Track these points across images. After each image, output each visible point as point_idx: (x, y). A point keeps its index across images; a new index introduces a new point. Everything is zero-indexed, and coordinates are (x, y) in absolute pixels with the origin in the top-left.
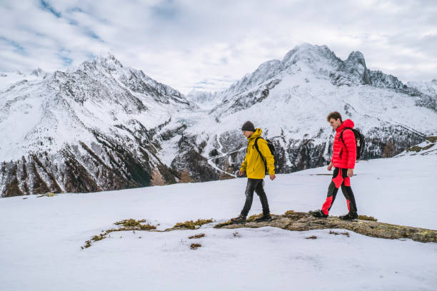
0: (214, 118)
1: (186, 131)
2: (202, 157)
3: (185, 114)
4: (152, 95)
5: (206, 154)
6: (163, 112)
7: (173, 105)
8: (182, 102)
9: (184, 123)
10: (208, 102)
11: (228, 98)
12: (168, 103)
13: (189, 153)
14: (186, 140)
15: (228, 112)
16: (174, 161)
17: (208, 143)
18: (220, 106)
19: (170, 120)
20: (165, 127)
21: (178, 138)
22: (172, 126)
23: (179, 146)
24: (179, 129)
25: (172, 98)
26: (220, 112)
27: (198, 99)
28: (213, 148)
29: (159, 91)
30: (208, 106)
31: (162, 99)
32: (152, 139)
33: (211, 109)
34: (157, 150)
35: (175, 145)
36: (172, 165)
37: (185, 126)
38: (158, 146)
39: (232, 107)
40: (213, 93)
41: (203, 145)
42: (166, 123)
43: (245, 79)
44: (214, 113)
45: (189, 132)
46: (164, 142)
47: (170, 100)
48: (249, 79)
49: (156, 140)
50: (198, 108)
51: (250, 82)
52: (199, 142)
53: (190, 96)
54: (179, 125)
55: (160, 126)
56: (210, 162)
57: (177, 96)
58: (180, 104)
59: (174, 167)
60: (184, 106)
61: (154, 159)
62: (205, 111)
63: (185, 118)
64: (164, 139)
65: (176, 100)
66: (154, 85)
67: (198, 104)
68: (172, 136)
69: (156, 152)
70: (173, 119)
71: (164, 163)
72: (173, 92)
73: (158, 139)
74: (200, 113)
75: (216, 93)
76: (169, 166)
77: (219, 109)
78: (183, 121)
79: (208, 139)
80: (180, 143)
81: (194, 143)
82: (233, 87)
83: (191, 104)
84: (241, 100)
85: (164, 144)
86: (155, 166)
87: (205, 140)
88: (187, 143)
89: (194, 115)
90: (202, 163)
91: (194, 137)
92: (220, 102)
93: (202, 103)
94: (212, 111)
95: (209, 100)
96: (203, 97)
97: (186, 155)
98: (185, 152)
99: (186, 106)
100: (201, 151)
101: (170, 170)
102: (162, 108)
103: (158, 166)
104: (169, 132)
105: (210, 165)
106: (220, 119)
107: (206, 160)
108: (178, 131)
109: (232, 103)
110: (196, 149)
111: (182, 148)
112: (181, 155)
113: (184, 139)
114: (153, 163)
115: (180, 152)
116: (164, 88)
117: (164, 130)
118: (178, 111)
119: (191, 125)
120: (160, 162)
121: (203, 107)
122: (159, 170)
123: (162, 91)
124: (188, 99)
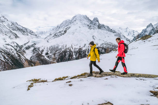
0: (47, 41)
1: (35, 46)
2: (42, 55)
3: (35, 39)
4: (21, 32)
5: (44, 54)
6: (26, 38)
7: (30, 36)
9: (35, 43)
10: (44, 35)
11: (52, 33)
12: (28, 35)
13: (37, 54)
15: (52, 38)
16: (31, 57)
17: (44, 50)
18: (49, 36)
19: (29, 42)
20: (27, 44)
21: (32, 48)
22: (30, 44)
23: (33, 52)
24: (33, 45)
25: (29, 33)
26: (49, 38)
27: (40, 33)
28: (47, 52)
29: (24, 30)
30: (44, 36)
31: (25, 33)
32: (22, 49)
33: (45, 37)
34: (24, 53)
35: (31, 51)
36: (30, 59)
37: (35, 44)
38: (24, 52)
39: (53, 36)
40: (46, 31)
41: (43, 51)
43: (58, 26)
44: (46, 39)
45: (37, 46)
46: (27, 50)
47: (29, 34)
48: (59, 26)
49: (23, 50)
50: (40, 37)
51: (60, 27)
52: (41, 50)
53: (37, 32)
54: (33, 43)
55: (25, 44)
56: (45, 57)
57: (31, 33)
58: (33, 36)
59: (31, 60)
60: (34, 36)
61: (23, 57)
62: (43, 38)
63: (35, 41)
64: (27, 49)
65: (31, 34)
66: (22, 28)
67: (40, 35)
68: (30, 48)
69: (24, 54)
71: (27, 58)
72: (30, 31)
73: (24, 49)
74: (41, 39)
75: (47, 31)
76: (29, 59)
77: (48, 37)
78: (34, 42)
79: (44, 49)
80: (33, 50)
81: (39, 50)
82: (53, 29)
83: (37, 36)
84: (57, 34)
85: (27, 51)
86: (24, 59)
87: (43, 49)
88: (36, 50)
89: (38, 39)
90: (42, 58)
91: (39, 48)
92: (48, 35)
93: (42, 35)
95: (44, 34)
96: (42, 33)
98: (35, 54)
99: (35, 36)
100: (42, 53)
101: (29, 61)
103: (25, 60)
104: (29, 46)
105: (45, 58)
106: (49, 41)
108: (32, 46)
109: (53, 35)
110: (40, 53)
111: (34, 52)
112: (34, 55)
113: (35, 49)
114: (23, 59)
115: (33, 54)
116: (26, 29)
117: (27, 46)
118: (32, 38)
119: (37, 43)
120: (25, 58)
121: (42, 37)
122: (25, 61)
123: (25, 30)
124: (36, 34)
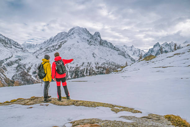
0: (36, 56)
1: (20, 62)
2: (28, 74)
3: (20, 54)
4: (3, 43)
5: (30, 73)
6: (8, 52)
7: (14, 49)
8: (19, 48)
9: (20, 58)
10: (32, 48)
11: (43, 47)
12: (11, 47)
13: (22, 73)
14: (21, 66)
15: (43, 54)
16: (14, 76)
17: (32, 68)
18: (39, 50)
19: (12, 56)
20: (9, 60)
21: (16, 65)
22: (13, 59)
23: (17, 69)
24: (17, 61)
25: (14, 45)
26: (38, 54)
27: (27, 47)
28: (35, 70)
29: (6, 42)
30: (33, 51)
31: (8, 46)
32: (1, 66)
34: (4, 71)
35: (15, 69)
36: (12, 79)
37: (20, 60)
38: (5, 69)
39: (44, 51)
40: (35, 44)
41: (30, 68)
42: (10, 58)
43: (51, 39)
44: (35, 54)
45: (22, 62)
46: (8, 67)
47: (12, 46)
48: (52, 40)
49: (4, 66)
50: (27, 51)
51: (53, 41)
52: (27, 67)
53: (23, 45)
54: (17, 59)
55: (6, 59)
56: (32, 77)
57: (16, 45)
58: (17, 49)
59: (13, 80)
60: (20, 50)
61: (2, 75)
62: (30, 53)
63: (21, 55)
64: (8, 66)
65: (16, 47)
66: (4, 38)
67: (28, 49)
68: (13, 64)
69: (3, 72)
70: (14, 56)
71: (8, 77)
72: (14, 43)
73: (5, 66)
74: (28, 53)
75: (36, 44)
76: (10, 79)
77: (38, 52)
78: (19, 57)
79: (32, 66)
80: (17, 67)
81: (25, 68)
82: (45, 42)
83: (23, 49)
84: (49, 49)
85: (8, 68)
86: (3, 79)
87: (30, 66)
88: (21, 67)
89: (25, 54)
90: (29, 77)
91: (25, 65)
92: (38, 49)
93: (29, 49)
94: (35, 53)
95: (33, 47)
96: (30, 46)
97: (20, 74)
98: (20, 72)
99: (21, 50)
100: (28, 71)
101: (11, 81)
102: (8, 50)
103: (5, 79)
104: (11, 62)
105: (32, 78)
106: (38, 57)
107: (31, 76)
108: (16, 61)
109: (44, 49)
110: (26, 71)
111: (18, 70)
112: (17, 73)
113: (19, 66)
114: (2, 78)
115: (17, 72)
116: (10, 40)
117: (8, 61)
118: (17, 52)
119: (23, 59)
120: (6, 77)
121: (30, 51)
122: (5, 81)
123: (8, 42)
124: (22, 46)
